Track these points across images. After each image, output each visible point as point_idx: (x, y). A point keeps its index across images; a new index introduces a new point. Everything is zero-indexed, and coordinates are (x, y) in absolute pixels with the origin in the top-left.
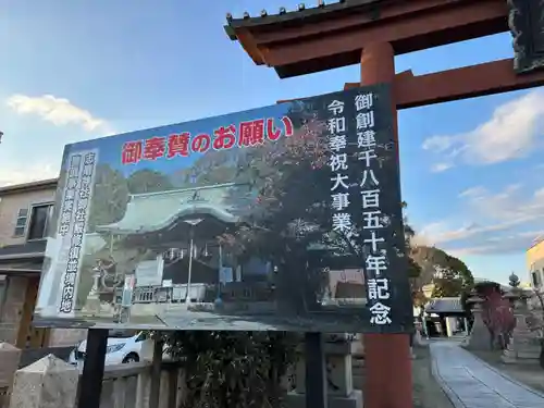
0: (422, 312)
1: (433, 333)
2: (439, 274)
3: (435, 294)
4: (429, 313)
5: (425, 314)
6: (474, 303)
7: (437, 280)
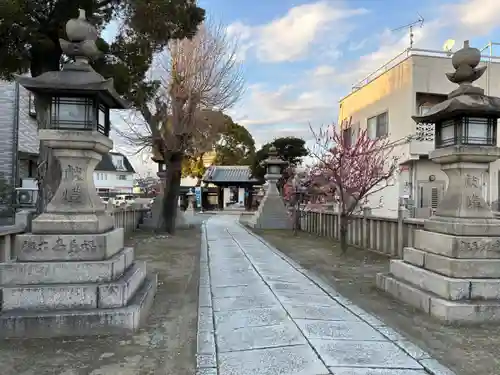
0: (199, 183)
1: (207, 206)
2: (222, 142)
3: (216, 162)
4: (207, 182)
5: (203, 185)
6: (270, 165)
7: (219, 148)
